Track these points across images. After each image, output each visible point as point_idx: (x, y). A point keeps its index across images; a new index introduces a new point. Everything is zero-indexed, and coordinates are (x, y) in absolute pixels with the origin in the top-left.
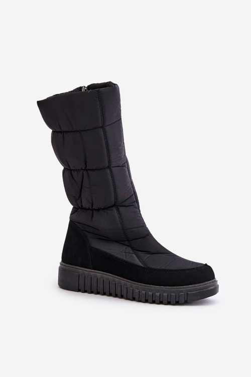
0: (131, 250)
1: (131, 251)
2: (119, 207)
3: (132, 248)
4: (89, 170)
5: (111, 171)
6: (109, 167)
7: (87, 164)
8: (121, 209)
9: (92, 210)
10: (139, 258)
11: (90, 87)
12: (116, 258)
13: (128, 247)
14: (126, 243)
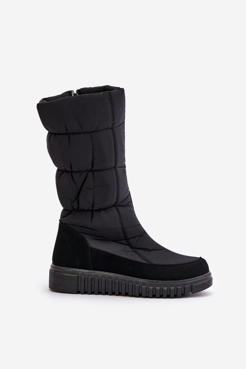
0: (129, 248)
1: (130, 250)
2: (118, 207)
3: (131, 247)
4: (94, 171)
5: (116, 171)
6: (114, 167)
7: (94, 164)
8: (120, 208)
9: (92, 211)
10: (139, 255)
11: (80, 91)
12: (119, 257)
13: (126, 246)
14: (124, 242)
